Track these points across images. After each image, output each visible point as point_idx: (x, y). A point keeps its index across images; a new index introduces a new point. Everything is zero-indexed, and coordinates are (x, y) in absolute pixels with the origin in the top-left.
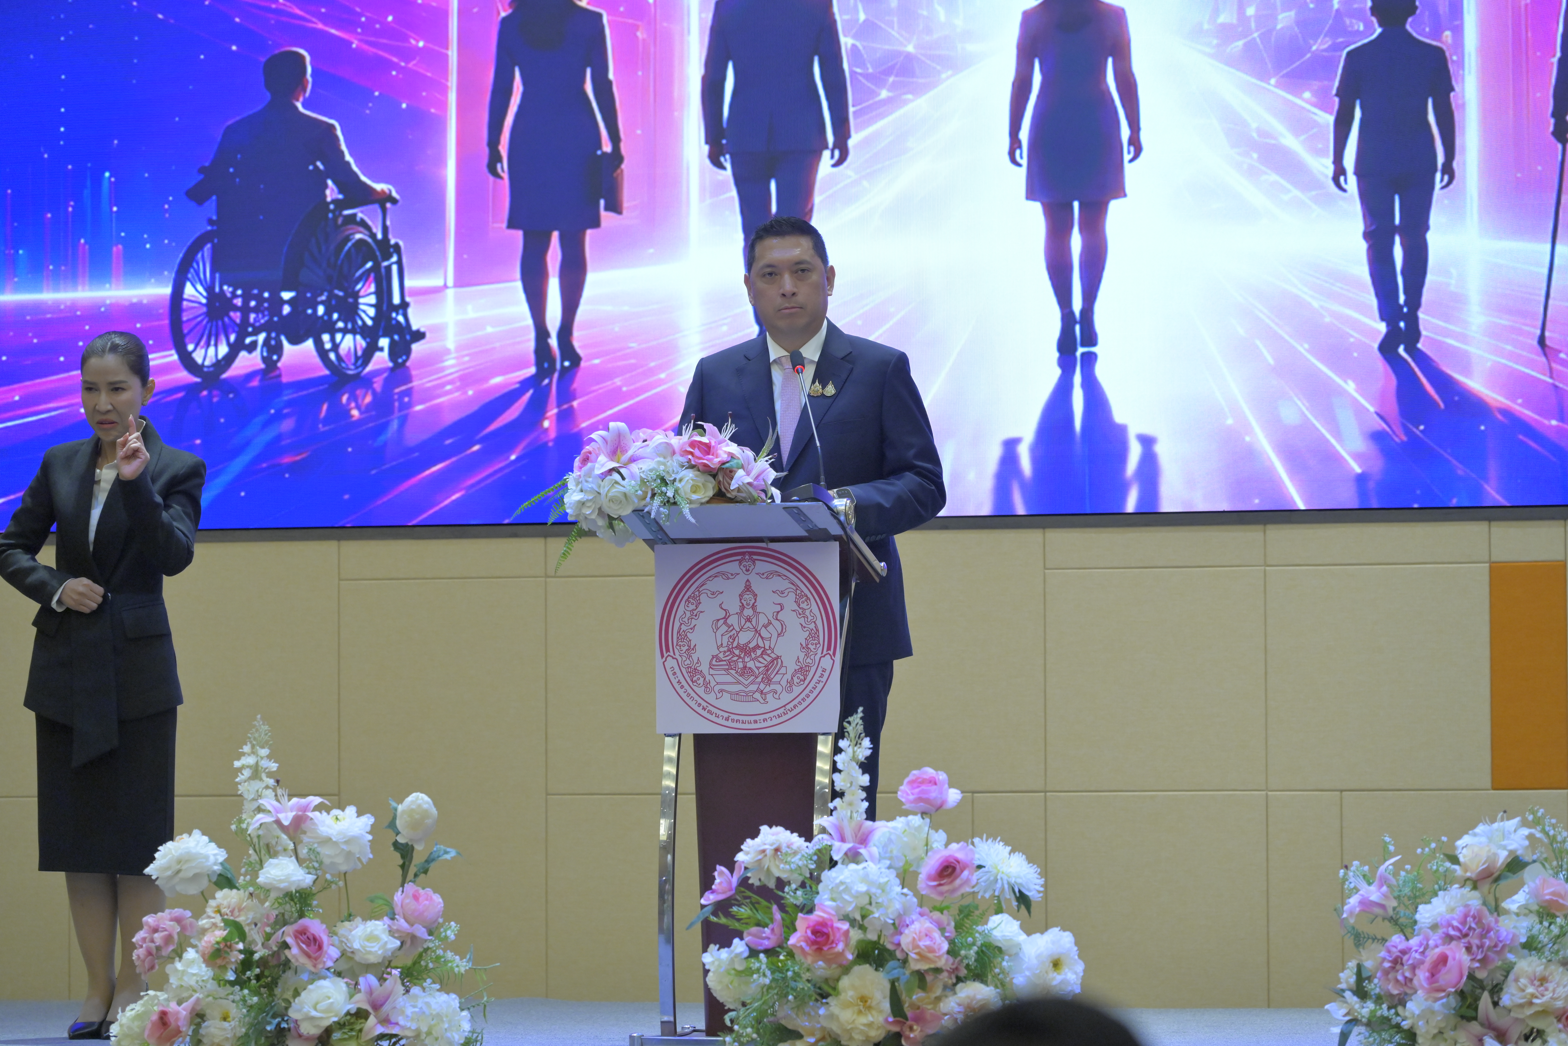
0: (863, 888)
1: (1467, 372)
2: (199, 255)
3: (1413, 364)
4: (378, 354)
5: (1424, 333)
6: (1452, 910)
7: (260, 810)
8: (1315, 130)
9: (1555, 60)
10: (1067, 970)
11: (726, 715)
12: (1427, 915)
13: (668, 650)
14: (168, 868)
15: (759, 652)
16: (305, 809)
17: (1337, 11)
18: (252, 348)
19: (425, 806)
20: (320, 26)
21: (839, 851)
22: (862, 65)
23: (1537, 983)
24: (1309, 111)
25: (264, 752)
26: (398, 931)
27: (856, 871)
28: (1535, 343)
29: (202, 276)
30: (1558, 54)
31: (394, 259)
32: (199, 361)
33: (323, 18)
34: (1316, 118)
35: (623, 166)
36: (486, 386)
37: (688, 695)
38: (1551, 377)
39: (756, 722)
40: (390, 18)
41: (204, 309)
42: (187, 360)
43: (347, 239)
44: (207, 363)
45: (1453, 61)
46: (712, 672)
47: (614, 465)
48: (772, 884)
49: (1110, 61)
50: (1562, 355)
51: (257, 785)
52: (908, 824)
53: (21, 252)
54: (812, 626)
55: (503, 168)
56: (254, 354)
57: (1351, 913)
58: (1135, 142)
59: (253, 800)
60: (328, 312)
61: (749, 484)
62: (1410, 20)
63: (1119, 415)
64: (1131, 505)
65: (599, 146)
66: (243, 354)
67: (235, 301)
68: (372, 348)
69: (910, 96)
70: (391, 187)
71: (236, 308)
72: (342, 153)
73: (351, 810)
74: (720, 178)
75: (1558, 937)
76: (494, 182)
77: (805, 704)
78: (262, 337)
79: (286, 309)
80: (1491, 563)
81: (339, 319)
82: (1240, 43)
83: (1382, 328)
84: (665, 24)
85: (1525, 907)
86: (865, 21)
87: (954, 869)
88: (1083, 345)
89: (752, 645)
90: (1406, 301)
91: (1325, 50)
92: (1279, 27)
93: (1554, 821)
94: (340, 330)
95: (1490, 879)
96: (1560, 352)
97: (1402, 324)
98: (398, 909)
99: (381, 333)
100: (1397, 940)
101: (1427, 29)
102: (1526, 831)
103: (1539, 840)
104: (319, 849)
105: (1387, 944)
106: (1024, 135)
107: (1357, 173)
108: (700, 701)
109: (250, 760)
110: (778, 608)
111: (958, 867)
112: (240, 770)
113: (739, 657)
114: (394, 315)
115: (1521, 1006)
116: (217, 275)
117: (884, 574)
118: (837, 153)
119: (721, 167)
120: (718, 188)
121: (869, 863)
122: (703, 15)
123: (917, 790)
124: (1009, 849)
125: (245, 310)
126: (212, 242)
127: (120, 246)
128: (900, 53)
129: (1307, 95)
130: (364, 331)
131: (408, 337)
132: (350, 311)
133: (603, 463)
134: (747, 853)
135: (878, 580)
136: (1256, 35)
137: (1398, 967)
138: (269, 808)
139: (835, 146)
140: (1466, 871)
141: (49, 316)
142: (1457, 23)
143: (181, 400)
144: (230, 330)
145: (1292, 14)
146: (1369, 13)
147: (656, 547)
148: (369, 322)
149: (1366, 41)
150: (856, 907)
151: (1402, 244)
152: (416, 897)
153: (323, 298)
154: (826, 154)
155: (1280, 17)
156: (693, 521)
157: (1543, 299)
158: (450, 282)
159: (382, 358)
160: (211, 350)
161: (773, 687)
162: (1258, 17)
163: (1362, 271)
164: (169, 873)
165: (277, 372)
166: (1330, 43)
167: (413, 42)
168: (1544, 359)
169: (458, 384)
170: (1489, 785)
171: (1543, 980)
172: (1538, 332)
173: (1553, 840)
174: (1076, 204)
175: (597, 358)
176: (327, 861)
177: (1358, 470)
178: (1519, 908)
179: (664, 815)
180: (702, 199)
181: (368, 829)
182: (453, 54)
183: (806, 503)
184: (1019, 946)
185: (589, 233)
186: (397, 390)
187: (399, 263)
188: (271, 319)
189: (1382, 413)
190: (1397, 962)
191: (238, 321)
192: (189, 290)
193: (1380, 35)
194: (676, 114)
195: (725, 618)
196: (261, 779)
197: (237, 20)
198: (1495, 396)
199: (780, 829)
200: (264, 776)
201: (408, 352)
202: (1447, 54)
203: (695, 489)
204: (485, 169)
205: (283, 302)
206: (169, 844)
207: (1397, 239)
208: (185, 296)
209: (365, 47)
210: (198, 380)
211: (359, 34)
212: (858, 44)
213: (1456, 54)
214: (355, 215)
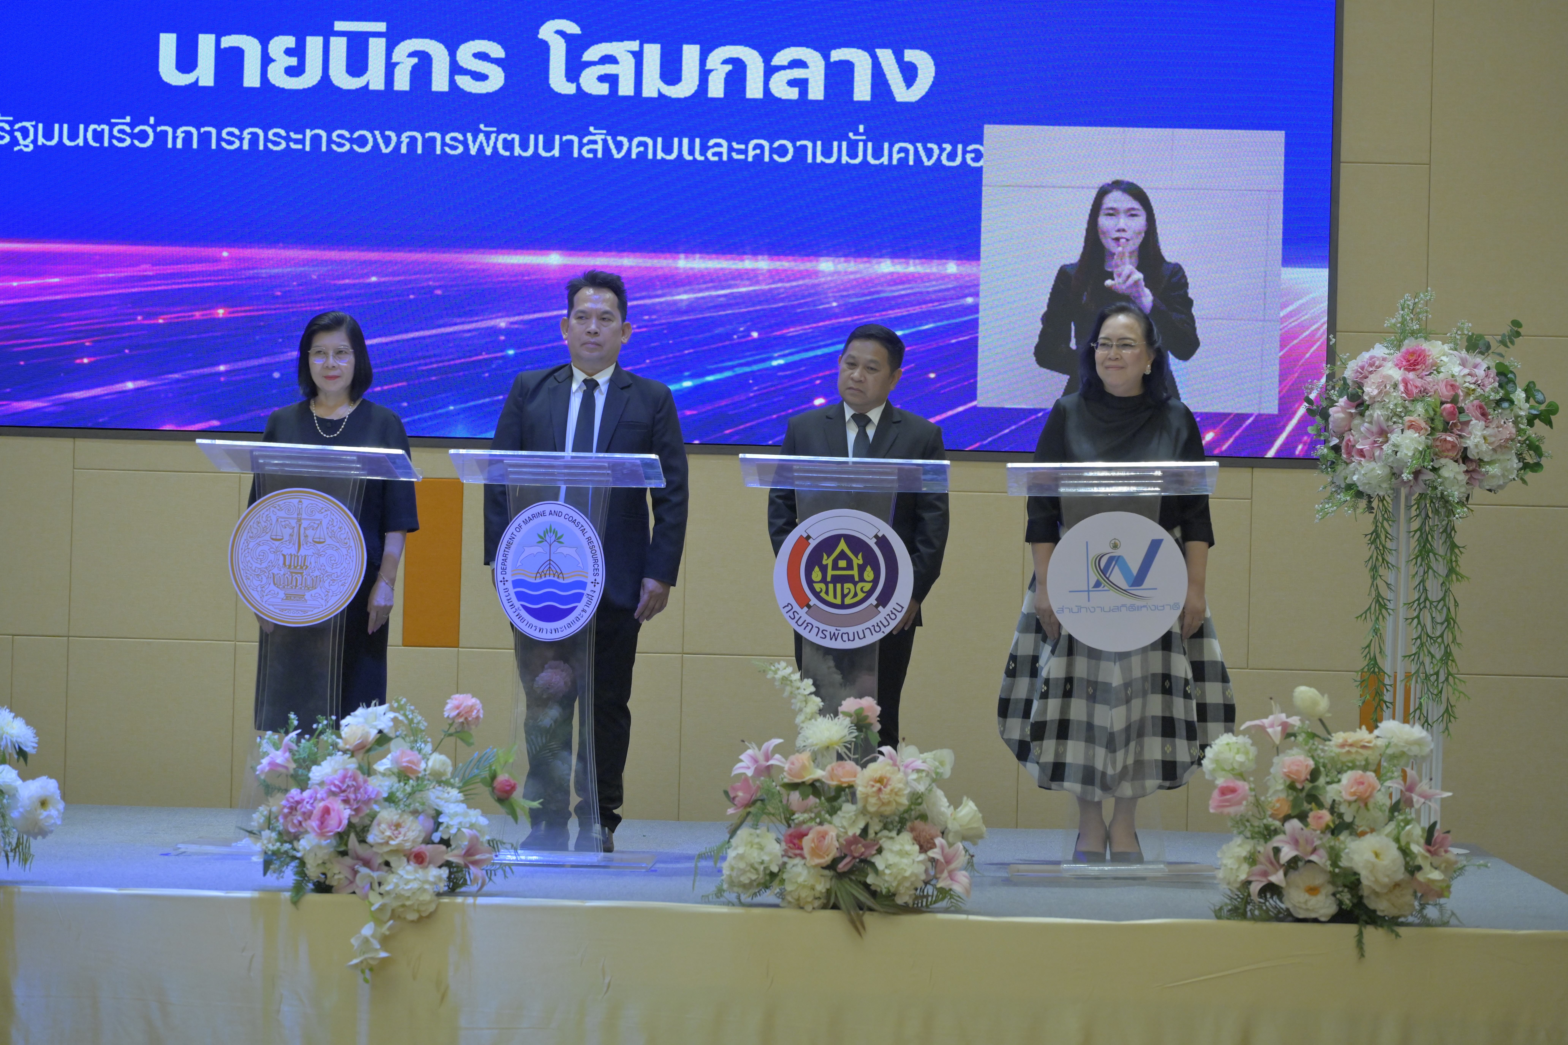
6: (336, 771)
10: (51, 808)
12: (318, 774)
23: (393, 828)
57: (262, 771)
75: (410, 794)
85: (389, 769)
93: (412, 708)
95: (364, 750)
100: (294, 792)
102: (391, 715)
103: (401, 722)
105: (287, 795)
115: (381, 844)
124: (12, 715)
137: (294, 813)
140: (346, 744)
170: (400, 643)
171: (398, 826)
173: (411, 721)
178: (385, 769)
184: (16, 789)
190: (293, 809)
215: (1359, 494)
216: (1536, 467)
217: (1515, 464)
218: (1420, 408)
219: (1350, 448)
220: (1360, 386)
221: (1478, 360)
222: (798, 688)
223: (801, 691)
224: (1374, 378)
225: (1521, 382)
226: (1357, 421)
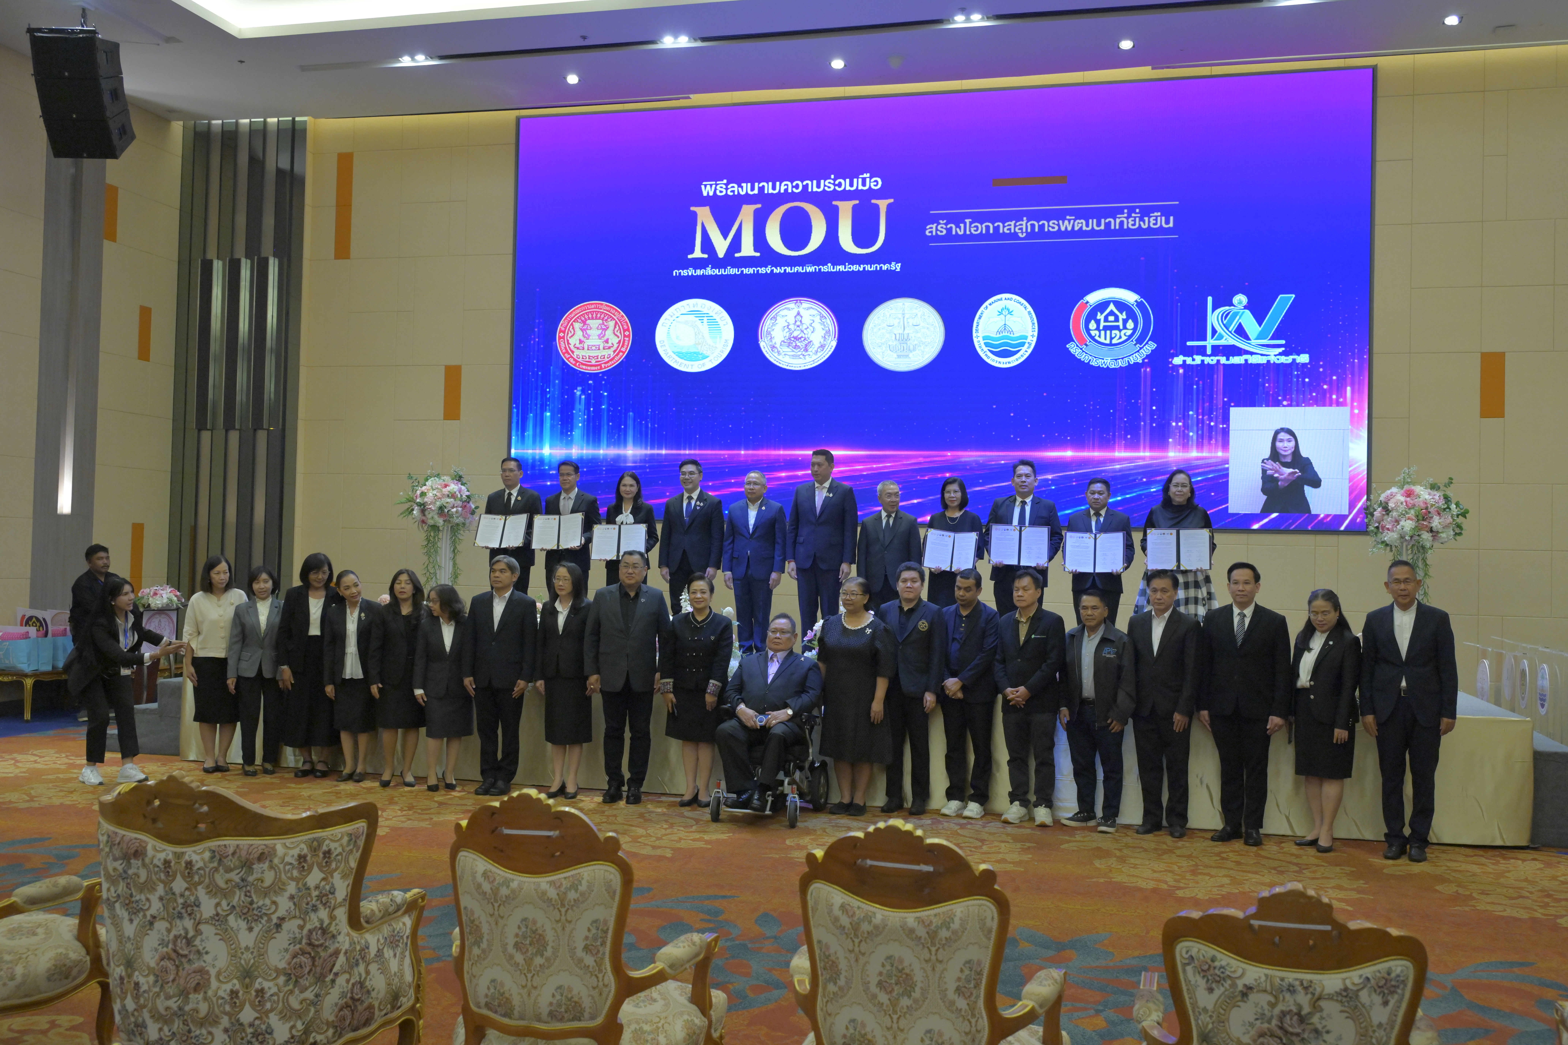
215: (1387, 545)
216: (1460, 534)
217: (1452, 533)
218: (1412, 512)
219: (1383, 527)
220: (1387, 503)
221: (1435, 493)
224: (1392, 500)
225: (1454, 501)
226: (1386, 517)
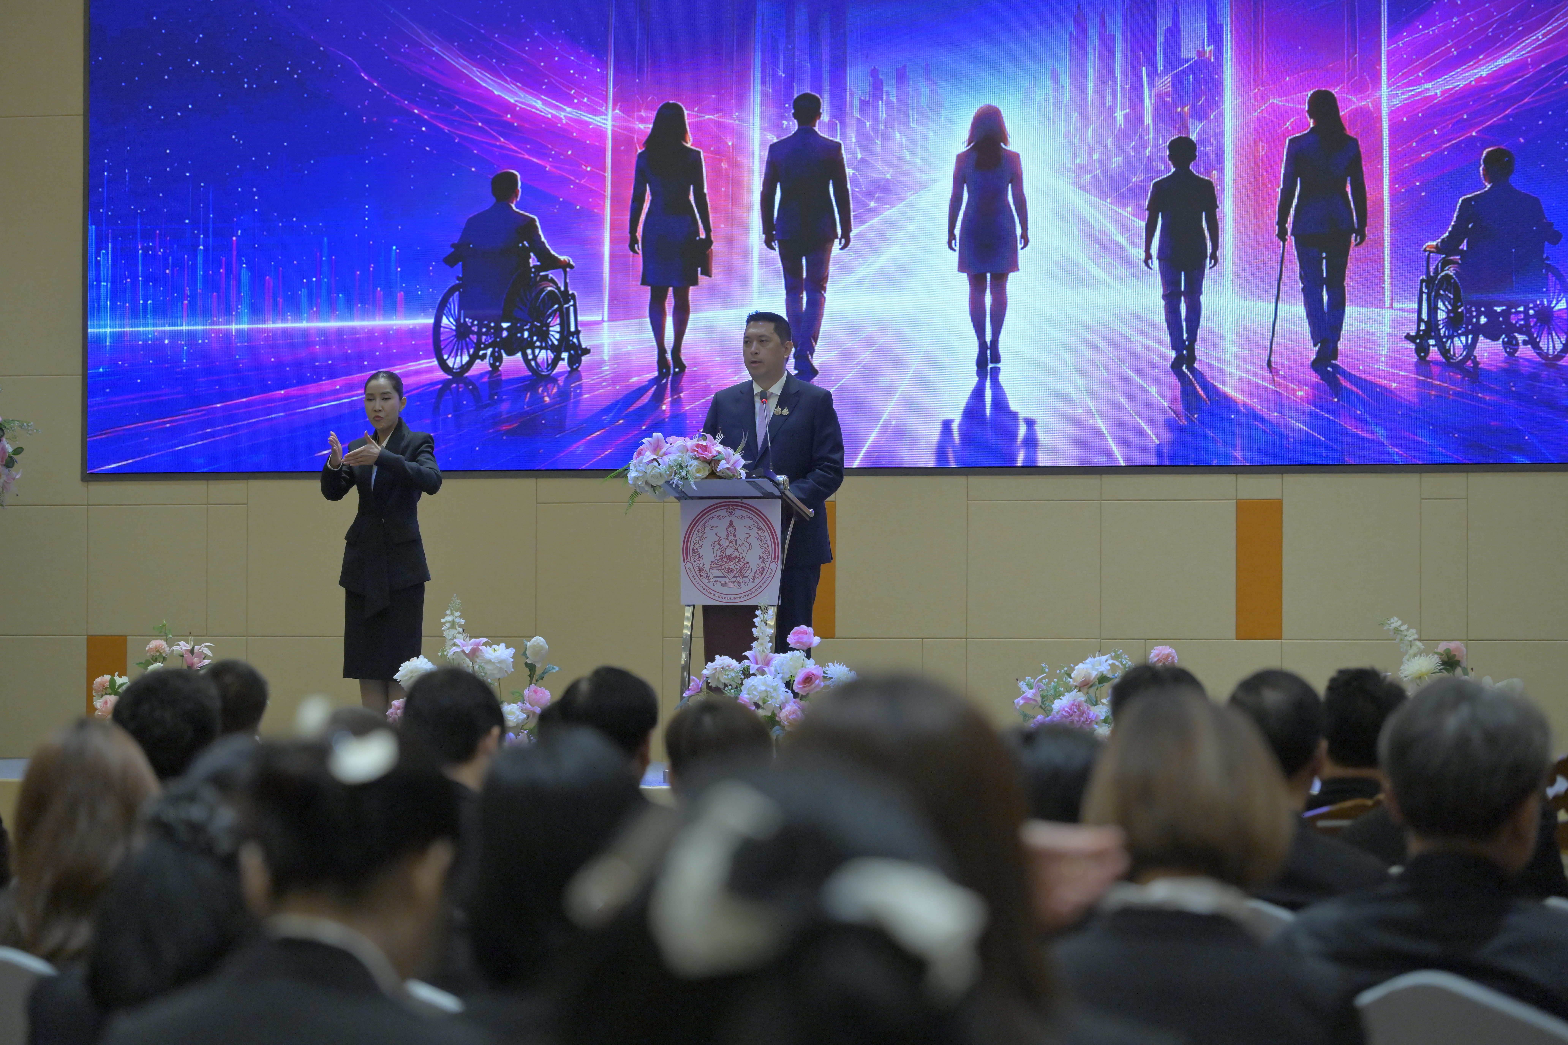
0: (763, 688)
1: (1223, 382)
2: (451, 299)
3: (1191, 377)
4: (561, 362)
5: (1198, 358)
6: (1070, 702)
7: (455, 645)
8: (1133, 231)
9: (1279, 190)
11: (719, 594)
12: (1058, 705)
13: (687, 558)
14: (406, 676)
15: (737, 560)
16: (478, 644)
17: (1148, 157)
18: (483, 358)
19: (541, 644)
20: (527, 156)
21: (753, 668)
22: (859, 186)
24: (1130, 219)
25: (457, 614)
26: (525, 709)
27: (761, 679)
28: (1265, 365)
29: (453, 312)
30: (1281, 187)
31: (572, 303)
32: (451, 365)
33: (528, 152)
34: (1135, 223)
35: (712, 247)
36: (627, 383)
37: (698, 583)
38: (1275, 386)
39: (735, 598)
40: (570, 152)
41: (454, 333)
42: (443, 365)
43: (543, 290)
44: (456, 367)
45: (1218, 190)
46: (711, 571)
47: (655, 457)
48: (722, 687)
49: (1010, 186)
50: (1281, 373)
51: (453, 632)
52: (793, 655)
53: (341, 295)
54: (766, 546)
55: (639, 247)
56: (485, 361)
57: (1018, 704)
58: (1025, 236)
59: (451, 639)
60: (531, 336)
61: (728, 469)
62: (1192, 163)
63: (1014, 406)
64: (1020, 462)
65: (697, 233)
66: (478, 361)
67: (473, 328)
68: (557, 359)
69: (888, 206)
70: (569, 258)
71: (473, 333)
72: (540, 236)
73: (503, 645)
74: (772, 255)
76: (633, 256)
77: (761, 589)
78: (489, 351)
79: (505, 334)
80: (1237, 500)
81: (537, 340)
82: (1089, 176)
83: (1173, 354)
84: (739, 159)
86: (861, 158)
87: (811, 678)
88: (992, 363)
89: (733, 556)
90: (1187, 338)
91: (1140, 182)
92: (1113, 166)
93: (1126, 656)
94: (538, 347)
95: (1089, 686)
96: (1280, 370)
97: (1185, 352)
98: (526, 698)
99: (563, 349)
101: (1202, 170)
102: (1110, 662)
103: (1118, 666)
104: (485, 666)
106: (957, 232)
107: (1160, 257)
108: (704, 587)
109: (450, 618)
110: (748, 536)
111: (813, 678)
112: (444, 623)
113: (726, 562)
114: (571, 338)
116: (462, 312)
117: (812, 516)
118: (843, 241)
119: (773, 249)
120: (770, 262)
121: (769, 675)
122: (762, 154)
123: (796, 637)
125: (479, 334)
126: (459, 291)
127: (402, 293)
128: (882, 179)
129: (1129, 209)
130: (553, 348)
131: (580, 352)
132: (544, 335)
133: (649, 455)
134: (708, 670)
135: (808, 519)
136: (1098, 171)
138: (459, 644)
139: (842, 236)
140: (1076, 683)
141: (358, 336)
142: (1221, 166)
143: (440, 389)
144: (470, 346)
145: (1121, 158)
146: (1167, 159)
147: (682, 501)
148: (556, 343)
149: (1165, 176)
150: (760, 698)
151: (1185, 302)
152: (535, 692)
153: (528, 327)
154: (837, 241)
155: (1114, 160)
156: (695, 488)
157: (1270, 337)
158: (606, 318)
159: (563, 365)
160: (458, 359)
161: (744, 579)
162: (1100, 161)
163: (1161, 318)
164: (406, 678)
165: (499, 373)
166: (1143, 177)
167: (583, 167)
168: (1270, 375)
169: (610, 381)
170: (1234, 637)
172: (1267, 358)
174: (988, 275)
175: (696, 367)
176: (489, 672)
177: (1157, 442)
179: (684, 650)
180: (760, 269)
181: (512, 655)
182: (608, 175)
183: (760, 479)
185: (691, 288)
186: (572, 385)
187: (575, 306)
188: (495, 340)
189: (1172, 407)
191: (475, 341)
192: (445, 321)
193: (1174, 173)
194: (745, 215)
195: (719, 541)
196: (456, 629)
197: (475, 152)
198: (1240, 397)
199: (726, 657)
200: (457, 627)
201: (580, 361)
202: (1214, 185)
203: (698, 471)
204: (628, 248)
205: (503, 329)
206: (407, 663)
207: (1183, 299)
208: (442, 325)
209: (555, 170)
210: (450, 377)
211: (551, 162)
212: (857, 173)
213: (1220, 185)
214: (547, 275)
222: (1406, 636)
223: (1408, 638)
